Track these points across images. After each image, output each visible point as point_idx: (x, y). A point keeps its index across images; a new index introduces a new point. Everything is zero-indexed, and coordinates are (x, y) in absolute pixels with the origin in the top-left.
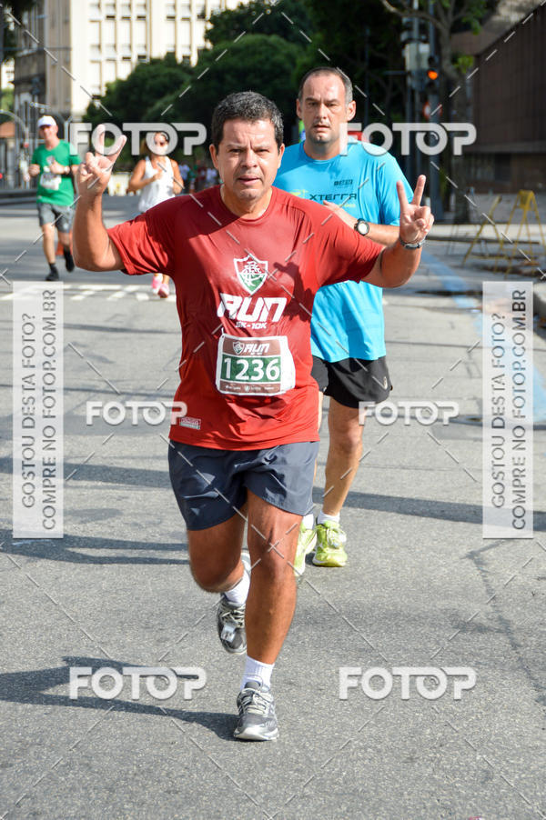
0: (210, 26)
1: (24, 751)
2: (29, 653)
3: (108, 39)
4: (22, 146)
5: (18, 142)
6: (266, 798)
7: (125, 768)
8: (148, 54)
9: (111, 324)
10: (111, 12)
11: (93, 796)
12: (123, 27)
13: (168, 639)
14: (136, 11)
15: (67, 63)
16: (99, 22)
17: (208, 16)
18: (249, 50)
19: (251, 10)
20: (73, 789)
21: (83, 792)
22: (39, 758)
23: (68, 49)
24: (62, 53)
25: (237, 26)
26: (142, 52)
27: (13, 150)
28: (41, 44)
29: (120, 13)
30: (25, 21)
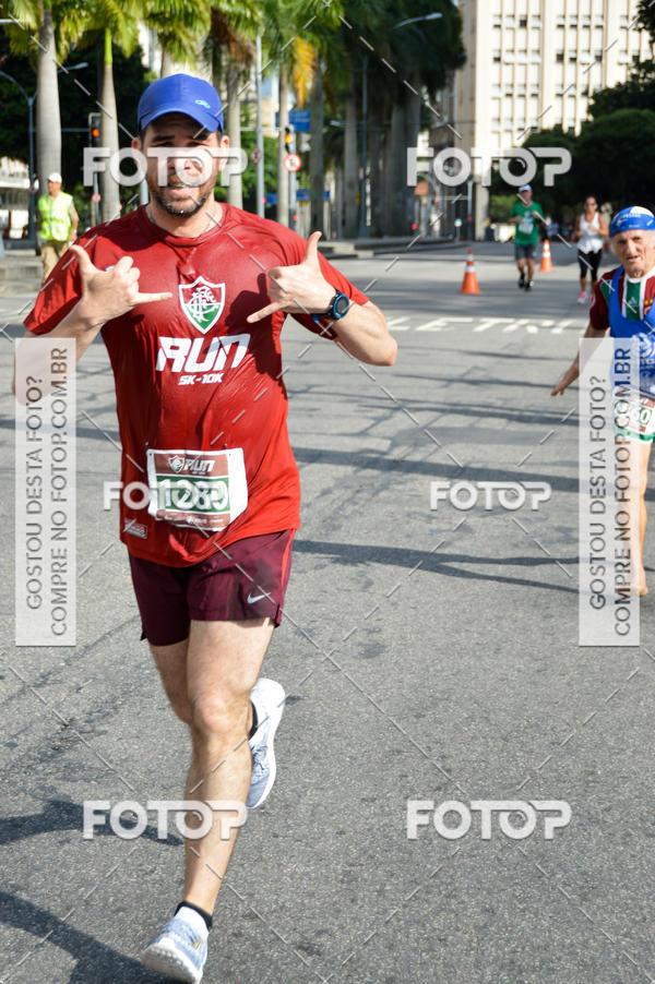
0: (592, 102)
1: (435, 704)
2: (438, 623)
3: (506, 114)
4: (433, 202)
5: (430, 199)
6: (634, 752)
7: (517, 722)
8: (539, 126)
9: (506, 352)
10: (510, 91)
11: (491, 744)
12: (519, 103)
13: (552, 616)
14: (531, 90)
15: (472, 133)
16: (499, 99)
17: (591, 94)
18: (625, 122)
19: (627, 88)
20: (474, 738)
21: (483, 740)
22: (447, 711)
23: (473, 122)
24: (468, 126)
25: (615, 102)
26: (535, 124)
27: (426, 205)
28: (451, 117)
29: (517, 91)
30: (438, 99)
